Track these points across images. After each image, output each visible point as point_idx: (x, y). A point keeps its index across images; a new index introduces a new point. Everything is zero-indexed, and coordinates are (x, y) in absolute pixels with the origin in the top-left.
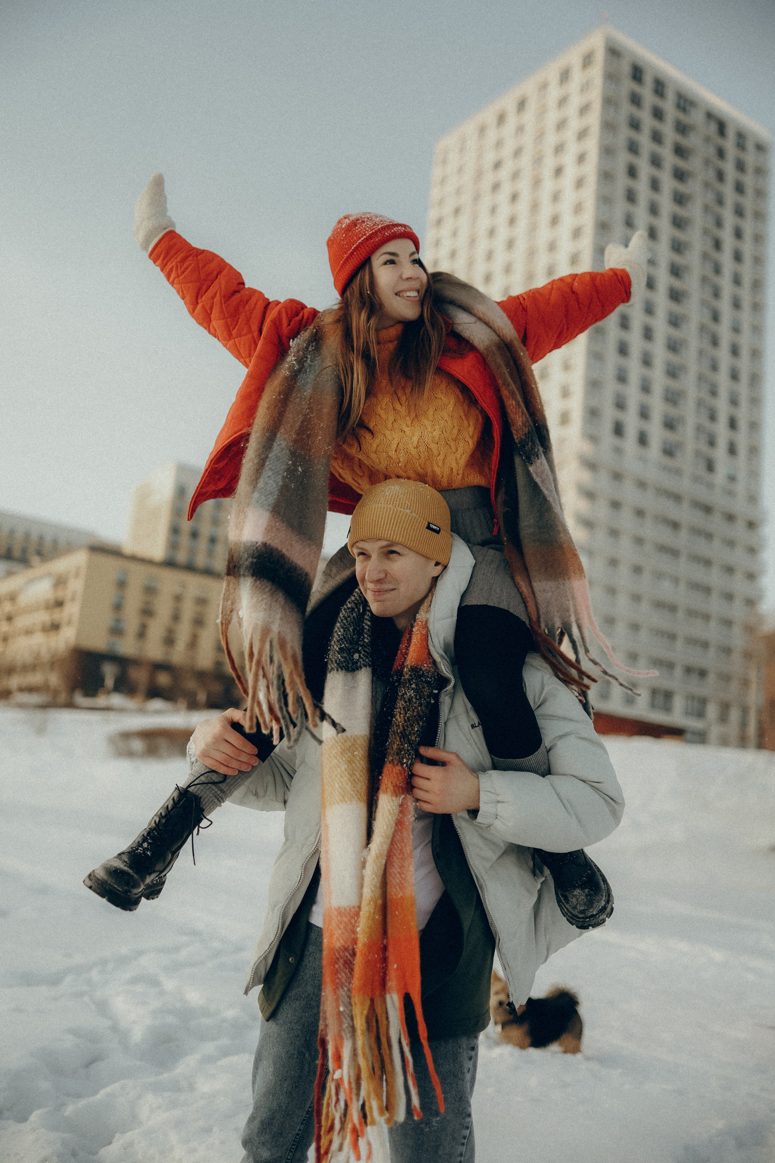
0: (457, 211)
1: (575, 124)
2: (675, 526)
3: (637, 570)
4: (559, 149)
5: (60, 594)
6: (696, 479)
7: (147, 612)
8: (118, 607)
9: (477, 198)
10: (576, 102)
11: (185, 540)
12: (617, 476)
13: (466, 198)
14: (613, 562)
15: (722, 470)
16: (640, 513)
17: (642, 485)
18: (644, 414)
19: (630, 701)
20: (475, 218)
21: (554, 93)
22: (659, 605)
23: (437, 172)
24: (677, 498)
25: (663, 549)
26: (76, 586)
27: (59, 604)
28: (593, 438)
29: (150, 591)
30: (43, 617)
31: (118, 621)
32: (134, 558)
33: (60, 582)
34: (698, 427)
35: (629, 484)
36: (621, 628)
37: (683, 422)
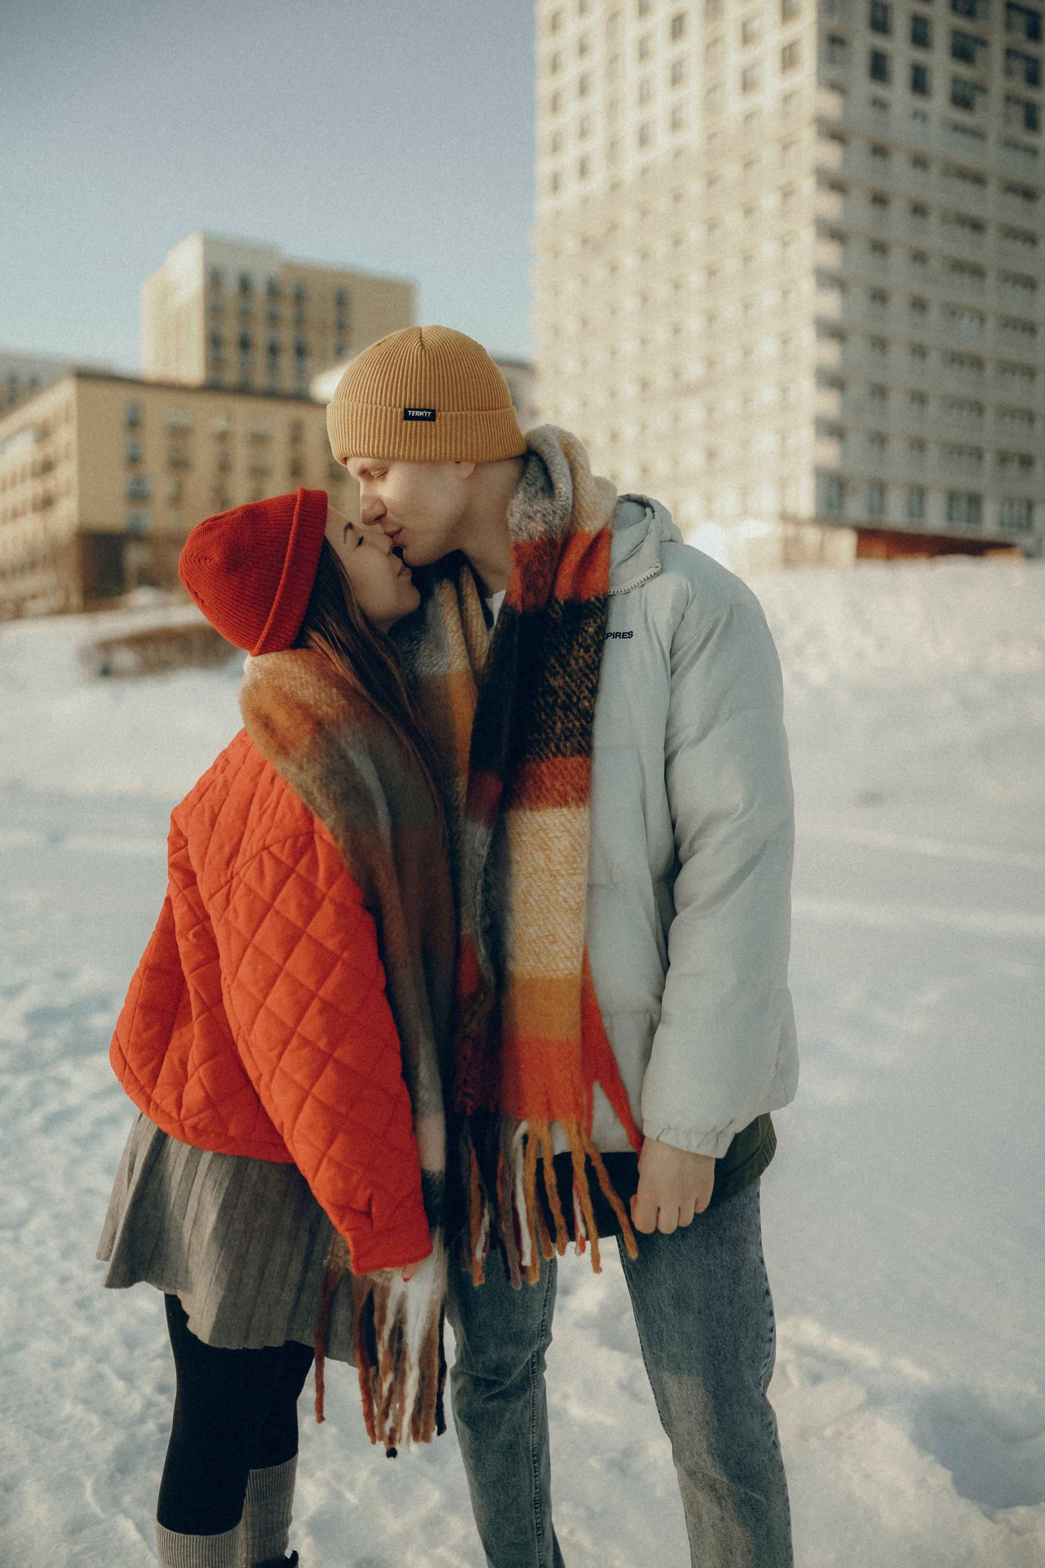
3: (919, 305)
5: (47, 451)
7: (180, 464)
11: (231, 354)
12: (879, 151)
14: (879, 296)
16: (919, 210)
18: (920, 35)
22: (956, 359)
25: (958, 266)
26: (66, 436)
27: (49, 466)
28: (836, 87)
29: (178, 430)
30: (32, 490)
31: (137, 481)
33: (44, 433)
34: (1010, 53)
35: (899, 162)
36: (898, 401)
37: (984, 43)
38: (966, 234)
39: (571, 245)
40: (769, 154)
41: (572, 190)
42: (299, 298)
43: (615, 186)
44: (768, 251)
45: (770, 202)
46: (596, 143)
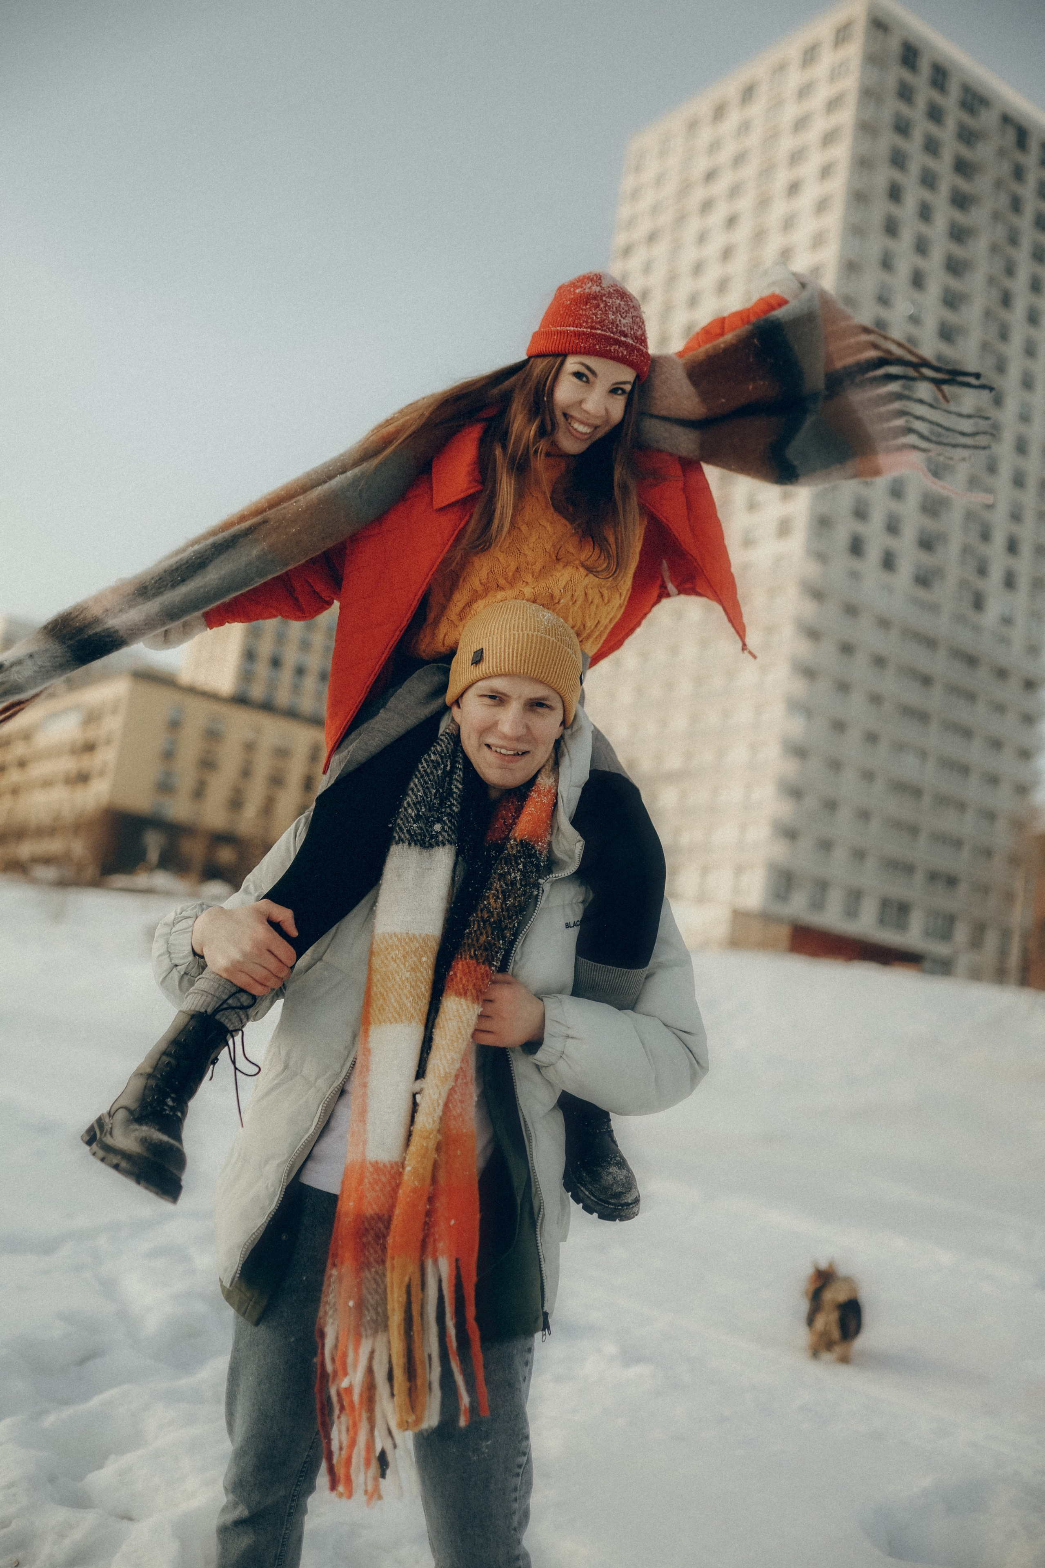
0: (652, 238)
1: (820, 125)
2: (926, 681)
4: (796, 157)
5: (91, 734)
6: (959, 619)
7: (208, 764)
8: (168, 755)
9: (681, 219)
10: (823, 93)
11: (262, 669)
12: (851, 610)
13: (666, 218)
14: (839, 726)
15: (994, 609)
16: (879, 661)
18: (893, 527)
19: (852, 913)
20: (676, 248)
21: (794, 78)
22: (899, 786)
23: (629, 183)
24: (930, 643)
25: (908, 711)
26: (113, 724)
27: (89, 747)
28: (821, 557)
29: (213, 735)
30: (68, 764)
31: (168, 774)
32: (192, 691)
33: (92, 717)
34: (965, 549)
35: (866, 621)
36: (845, 815)
37: (945, 540)
38: (917, 686)
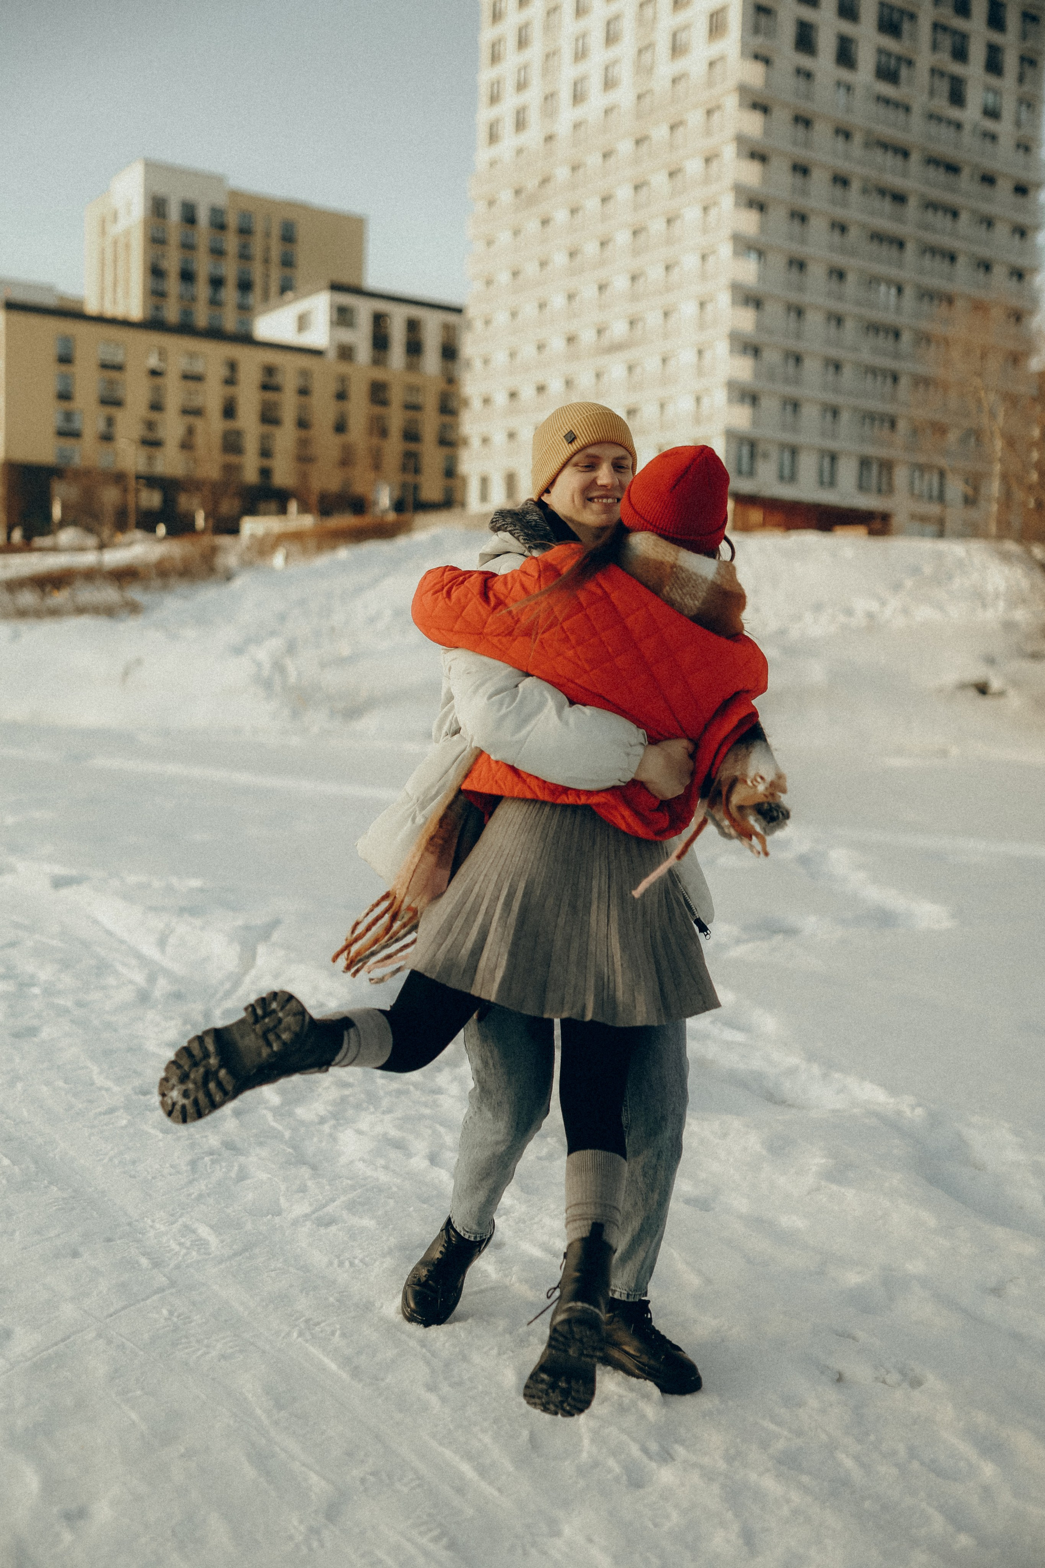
2: (899, 198)
3: (837, 274)
6: (933, 117)
7: (112, 400)
8: (65, 396)
11: (173, 285)
12: (803, 121)
14: (799, 264)
15: (975, 97)
16: (841, 181)
17: (844, 133)
18: (848, 8)
19: (829, 480)
22: (874, 328)
24: (901, 152)
25: (877, 237)
28: (760, 57)
31: (68, 416)
32: (100, 320)
34: (937, 27)
35: (822, 131)
36: (812, 367)
37: (912, 17)
38: (887, 205)
39: (506, 197)
40: (695, 118)
41: (509, 141)
42: (245, 231)
43: (549, 138)
44: (692, 214)
45: (694, 167)
46: (533, 96)
